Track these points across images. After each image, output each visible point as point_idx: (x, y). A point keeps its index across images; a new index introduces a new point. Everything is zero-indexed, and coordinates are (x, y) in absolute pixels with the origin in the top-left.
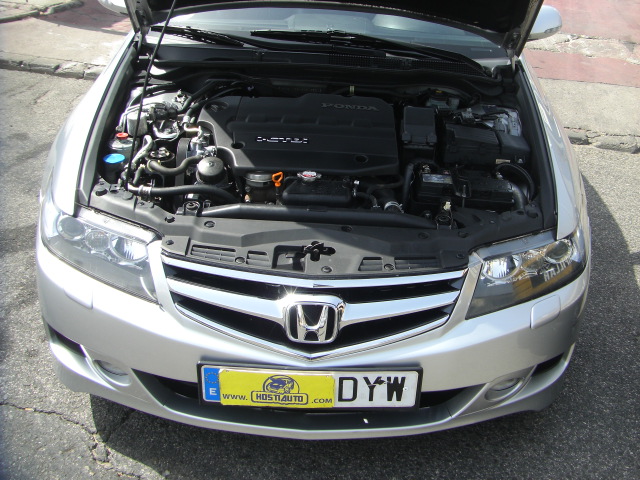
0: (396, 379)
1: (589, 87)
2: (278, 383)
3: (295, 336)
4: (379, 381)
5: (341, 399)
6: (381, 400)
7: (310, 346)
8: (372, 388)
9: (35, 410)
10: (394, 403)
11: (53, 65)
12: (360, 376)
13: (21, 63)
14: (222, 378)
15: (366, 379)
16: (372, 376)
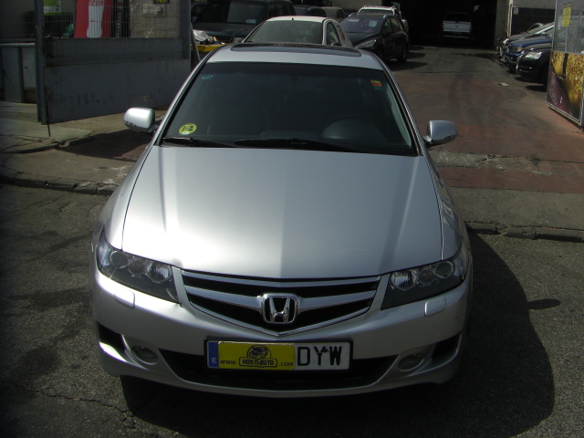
0: (336, 348)
1: (500, 193)
2: (257, 351)
3: (269, 319)
4: (324, 350)
5: (299, 364)
6: (326, 365)
7: (278, 327)
8: (320, 355)
9: (81, 399)
10: (335, 367)
11: (72, 184)
12: (311, 346)
13: (46, 182)
14: (220, 349)
15: (316, 348)
16: (320, 346)
